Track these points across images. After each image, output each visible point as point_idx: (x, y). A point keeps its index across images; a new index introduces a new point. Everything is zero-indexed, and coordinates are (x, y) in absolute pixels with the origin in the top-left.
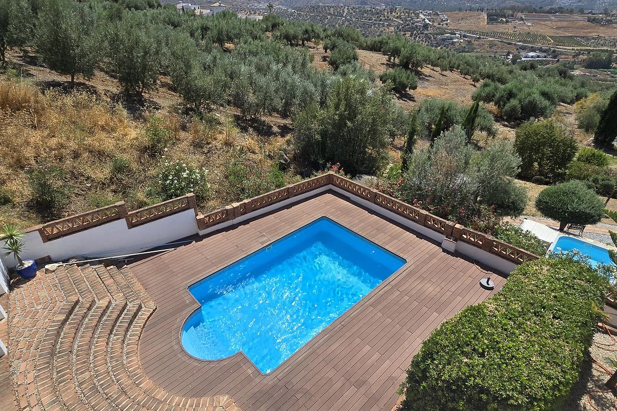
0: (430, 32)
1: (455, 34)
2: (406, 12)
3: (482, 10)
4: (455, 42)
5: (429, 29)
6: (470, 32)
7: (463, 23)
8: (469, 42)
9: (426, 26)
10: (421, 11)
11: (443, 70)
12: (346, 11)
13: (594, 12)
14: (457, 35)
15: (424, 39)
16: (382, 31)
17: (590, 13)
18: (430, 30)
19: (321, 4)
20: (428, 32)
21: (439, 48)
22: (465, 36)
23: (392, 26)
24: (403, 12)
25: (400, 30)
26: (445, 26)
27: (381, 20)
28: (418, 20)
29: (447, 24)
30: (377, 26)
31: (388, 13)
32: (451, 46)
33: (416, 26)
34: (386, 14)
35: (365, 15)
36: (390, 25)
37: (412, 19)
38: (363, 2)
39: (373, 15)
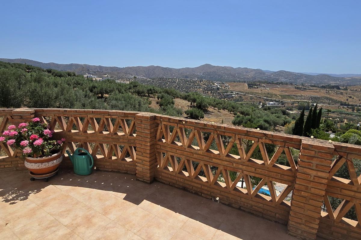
0: (221, 91)
1: (233, 93)
2: (208, 82)
3: (245, 82)
4: (233, 97)
5: (220, 90)
6: (240, 92)
7: (236, 88)
8: (240, 97)
9: (218, 89)
10: (215, 82)
11: (219, 109)
12: (177, 80)
13: (297, 84)
14: (234, 93)
15: (218, 95)
16: (196, 91)
17: (295, 85)
18: (220, 91)
19: (164, 77)
20: (219, 92)
21: (226, 99)
22: (238, 94)
23: (201, 88)
24: (206, 82)
25: (205, 90)
26: (227, 89)
27: (195, 85)
28: (214, 86)
29: (228, 88)
30: (193, 88)
31: (199, 82)
33: (213, 89)
35: (187, 83)
36: (200, 88)
37: (211, 85)
38: (187, 77)
39: (191, 83)
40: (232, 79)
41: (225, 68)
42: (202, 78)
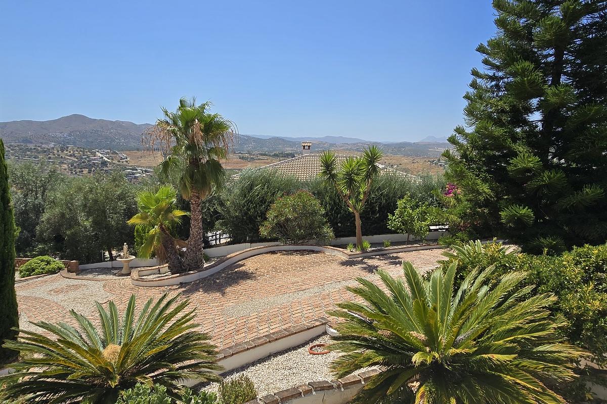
0: (110, 168)
1: (137, 170)
2: (81, 151)
3: (158, 150)
4: (138, 177)
5: (109, 165)
6: (150, 168)
7: (142, 160)
9: (104, 163)
10: (97, 150)
13: (242, 152)
14: (139, 171)
17: (239, 153)
18: (110, 167)
20: (108, 169)
22: (146, 171)
23: (65, 164)
24: (77, 151)
25: (75, 168)
26: (125, 163)
27: (50, 158)
28: (95, 158)
29: (127, 162)
31: (58, 151)
32: (135, 180)
33: (94, 163)
34: (56, 152)
35: (28, 153)
36: (63, 163)
37: (88, 157)
38: (27, 141)
39: (39, 153)
40: (135, 144)
41: (118, 124)
42: (67, 143)
